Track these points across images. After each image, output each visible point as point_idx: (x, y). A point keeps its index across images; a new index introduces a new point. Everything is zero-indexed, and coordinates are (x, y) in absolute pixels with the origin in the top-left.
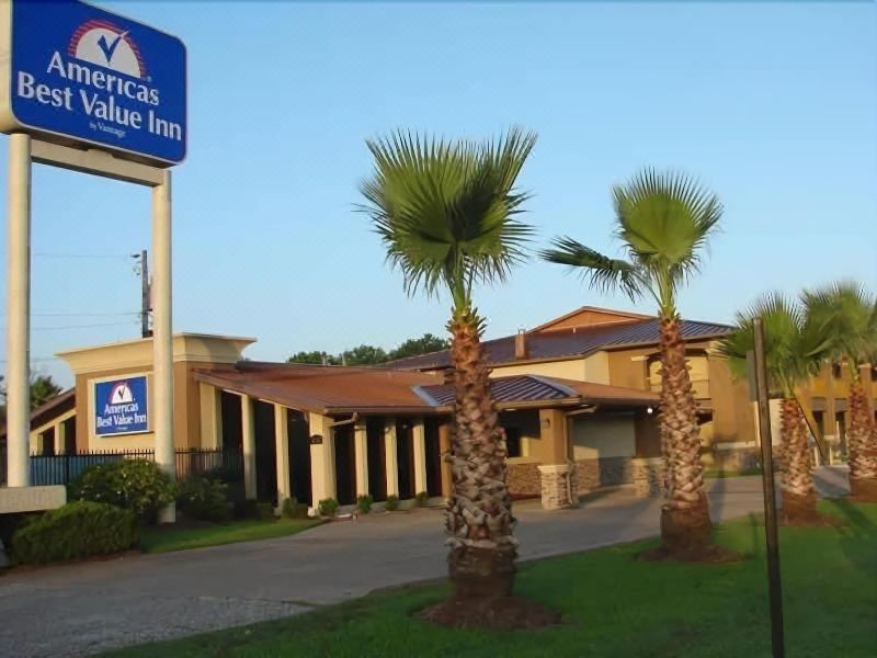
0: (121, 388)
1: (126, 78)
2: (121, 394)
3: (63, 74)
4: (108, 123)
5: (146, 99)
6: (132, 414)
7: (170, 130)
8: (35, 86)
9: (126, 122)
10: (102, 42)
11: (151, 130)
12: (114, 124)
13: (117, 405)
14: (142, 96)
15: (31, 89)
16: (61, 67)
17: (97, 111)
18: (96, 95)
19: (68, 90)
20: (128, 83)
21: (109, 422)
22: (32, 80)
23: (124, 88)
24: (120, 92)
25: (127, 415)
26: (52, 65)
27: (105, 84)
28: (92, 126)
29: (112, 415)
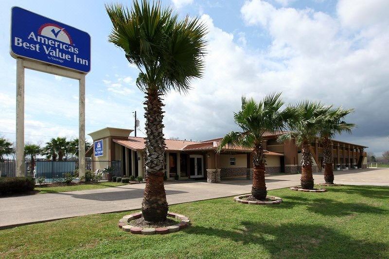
1: (64, 44)
3: (35, 39)
9: (64, 58)
12: (59, 58)
14: (71, 50)
16: (34, 37)
19: (37, 45)
28: (49, 58)
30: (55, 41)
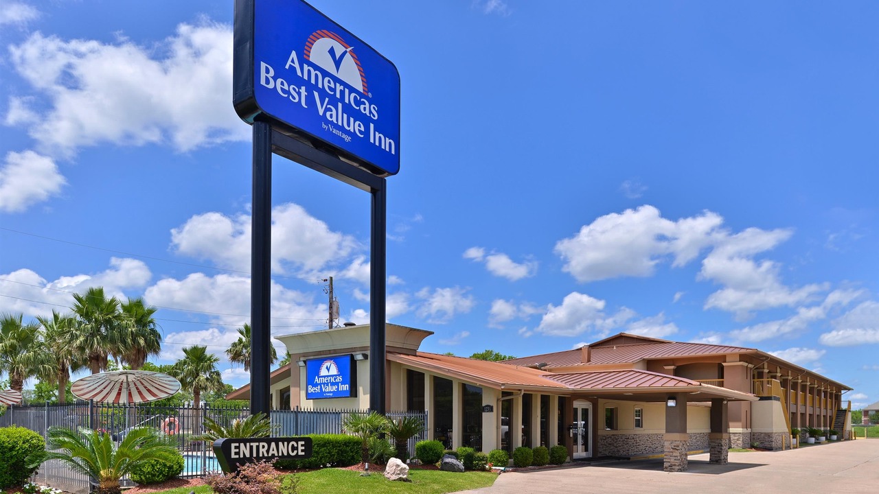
0: (327, 364)
2: (328, 369)
4: (336, 126)
5: (367, 112)
6: (337, 384)
7: (387, 144)
8: (275, 78)
9: (351, 129)
10: (332, 51)
11: (372, 141)
13: (324, 377)
14: (365, 109)
15: (272, 81)
16: (297, 65)
17: (328, 114)
18: (327, 99)
19: (303, 88)
20: (353, 95)
21: (317, 389)
22: (272, 72)
23: (350, 98)
24: (347, 101)
25: (333, 384)
26: (289, 62)
27: (334, 90)
28: (324, 126)
29: (320, 384)
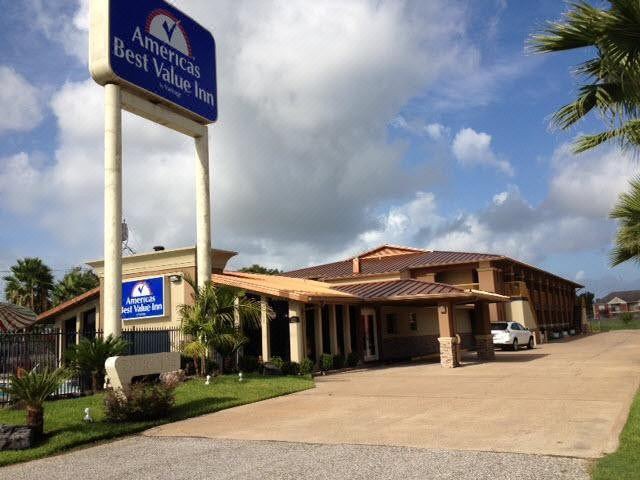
1: (181, 55)
3: (142, 44)
5: (192, 72)
7: (208, 97)
8: (125, 49)
9: (181, 87)
11: (196, 95)
12: (175, 88)
14: (190, 70)
15: (122, 52)
16: (140, 38)
18: (163, 64)
19: (145, 56)
20: (181, 59)
22: (122, 45)
23: (180, 62)
24: (177, 64)
27: (167, 56)
28: (161, 85)
30: (169, 47)
